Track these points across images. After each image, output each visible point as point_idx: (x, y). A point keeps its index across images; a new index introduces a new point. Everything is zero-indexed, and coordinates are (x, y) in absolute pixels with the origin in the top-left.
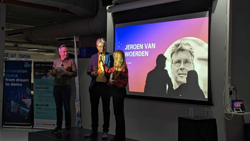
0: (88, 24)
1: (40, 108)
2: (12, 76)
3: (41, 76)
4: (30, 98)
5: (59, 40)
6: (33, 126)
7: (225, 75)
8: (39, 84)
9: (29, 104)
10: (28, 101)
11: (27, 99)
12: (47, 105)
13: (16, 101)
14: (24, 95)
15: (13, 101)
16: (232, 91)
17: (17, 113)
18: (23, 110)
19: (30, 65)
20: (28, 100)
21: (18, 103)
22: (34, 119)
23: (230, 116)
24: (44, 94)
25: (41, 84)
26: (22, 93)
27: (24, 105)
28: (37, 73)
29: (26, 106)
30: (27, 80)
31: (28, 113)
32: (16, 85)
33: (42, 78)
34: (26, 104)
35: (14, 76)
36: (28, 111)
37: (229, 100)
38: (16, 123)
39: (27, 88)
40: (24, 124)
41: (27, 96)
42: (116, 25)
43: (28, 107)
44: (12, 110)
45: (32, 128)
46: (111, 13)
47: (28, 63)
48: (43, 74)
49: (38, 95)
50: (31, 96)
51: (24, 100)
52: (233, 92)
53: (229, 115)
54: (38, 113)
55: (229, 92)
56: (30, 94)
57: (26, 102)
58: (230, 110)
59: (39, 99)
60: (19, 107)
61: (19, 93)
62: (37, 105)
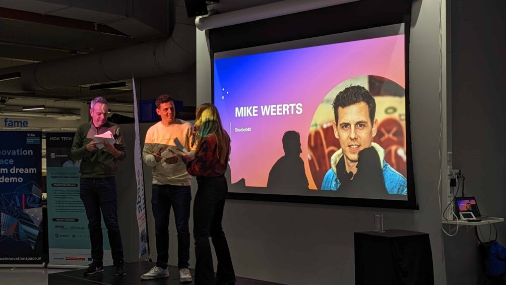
0: (154, 55)
1: (60, 227)
2: (3, 163)
4: (40, 206)
5: (92, 88)
6: (47, 262)
7: (441, 149)
8: (59, 177)
9: (38, 219)
10: (36, 213)
11: (34, 207)
12: (77, 220)
13: (10, 212)
14: (27, 200)
15: (4, 213)
16: (455, 179)
17: (14, 237)
18: (26, 231)
19: (38, 140)
20: (36, 211)
21: (15, 217)
22: (50, 249)
23: (454, 229)
24: (70, 198)
25: (62, 177)
26: (23, 196)
27: (28, 221)
28: (53, 156)
29: (32, 224)
30: (33, 170)
31: (36, 238)
32: (11, 181)
33: (64, 166)
34: (32, 219)
35: (6, 162)
36: (36, 232)
37: (449, 197)
38: (12, 259)
39: (34, 186)
40: (28, 259)
41: (34, 201)
42: (215, 54)
43: (36, 225)
44: (2, 232)
45: (46, 267)
46: (204, 31)
47: (34, 135)
48: (67, 156)
49: (58, 200)
50: (42, 202)
51: (27, 211)
52: (457, 180)
53: (450, 226)
54: (57, 235)
55: (449, 181)
56: (39, 197)
57: (32, 215)
58: (452, 215)
59: (57, 208)
60: (18, 225)
61: (17, 197)
62: (55, 220)
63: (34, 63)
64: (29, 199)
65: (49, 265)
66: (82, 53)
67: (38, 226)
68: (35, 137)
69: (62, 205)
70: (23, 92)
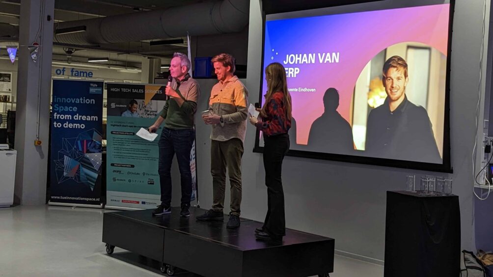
0: (211, 14)
1: (118, 171)
2: (67, 110)
3: (121, 111)
4: (100, 152)
5: (152, 43)
6: (105, 203)
7: (477, 115)
8: (118, 126)
9: (98, 163)
10: (96, 158)
11: (94, 153)
12: (133, 166)
13: (72, 156)
14: (89, 145)
15: (67, 156)
16: (490, 146)
17: (75, 178)
18: (86, 174)
19: (100, 90)
20: (96, 156)
21: (77, 160)
22: (107, 191)
23: (485, 194)
24: (127, 145)
25: (121, 125)
26: (85, 141)
27: (88, 164)
28: (113, 105)
29: (91, 167)
30: (94, 117)
31: (95, 180)
32: (74, 127)
33: (123, 115)
34: (92, 163)
35: (71, 109)
36: (96, 175)
37: (482, 162)
38: (73, 198)
39: (95, 132)
40: (87, 199)
41: (95, 147)
42: (267, 15)
43: (96, 169)
44: (65, 174)
45: (103, 208)
47: (96, 86)
48: (126, 106)
49: (116, 146)
50: (102, 149)
51: (88, 155)
52: (492, 147)
53: (482, 190)
54: (114, 180)
55: (484, 148)
56: (100, 143)
57: (92, 159)
58: (485, 182)
59: (116, 154)
60: (79, 168)
61: (79, 142)
62: (113, 165)
63: (99, 18)
64: (91, 144)
65: (106, 206)
66: (144, 10)
67: (97, 170)
68: (97, 87)
69: (120, 151)
70: (89, 44)
